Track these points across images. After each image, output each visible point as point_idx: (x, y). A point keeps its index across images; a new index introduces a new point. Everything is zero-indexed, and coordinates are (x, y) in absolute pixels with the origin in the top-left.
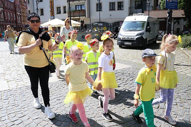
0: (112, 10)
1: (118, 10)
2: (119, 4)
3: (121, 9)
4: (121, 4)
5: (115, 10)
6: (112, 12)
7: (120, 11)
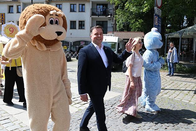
0: (72, 29)
1: (79, 29)
2: (80, 23)
3: (82, 28)
4: (82, 23)
5: (75, 29)
6: (73, 31)
7: (81, 30)
